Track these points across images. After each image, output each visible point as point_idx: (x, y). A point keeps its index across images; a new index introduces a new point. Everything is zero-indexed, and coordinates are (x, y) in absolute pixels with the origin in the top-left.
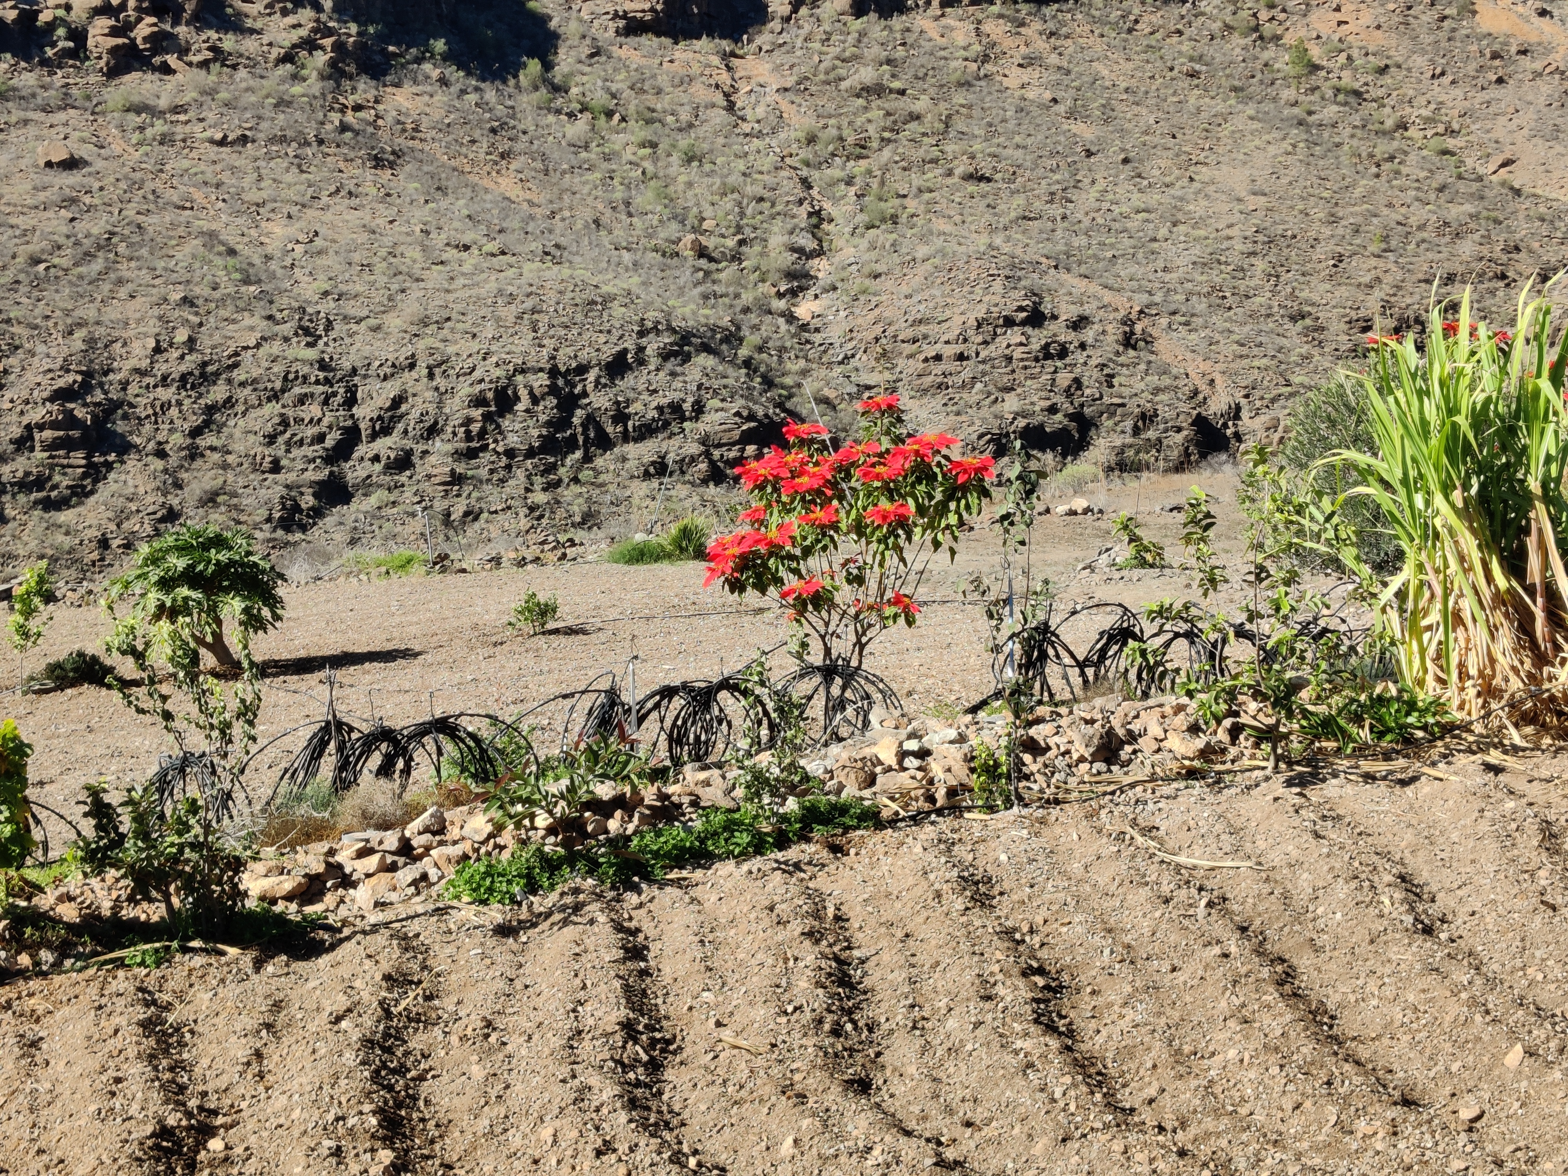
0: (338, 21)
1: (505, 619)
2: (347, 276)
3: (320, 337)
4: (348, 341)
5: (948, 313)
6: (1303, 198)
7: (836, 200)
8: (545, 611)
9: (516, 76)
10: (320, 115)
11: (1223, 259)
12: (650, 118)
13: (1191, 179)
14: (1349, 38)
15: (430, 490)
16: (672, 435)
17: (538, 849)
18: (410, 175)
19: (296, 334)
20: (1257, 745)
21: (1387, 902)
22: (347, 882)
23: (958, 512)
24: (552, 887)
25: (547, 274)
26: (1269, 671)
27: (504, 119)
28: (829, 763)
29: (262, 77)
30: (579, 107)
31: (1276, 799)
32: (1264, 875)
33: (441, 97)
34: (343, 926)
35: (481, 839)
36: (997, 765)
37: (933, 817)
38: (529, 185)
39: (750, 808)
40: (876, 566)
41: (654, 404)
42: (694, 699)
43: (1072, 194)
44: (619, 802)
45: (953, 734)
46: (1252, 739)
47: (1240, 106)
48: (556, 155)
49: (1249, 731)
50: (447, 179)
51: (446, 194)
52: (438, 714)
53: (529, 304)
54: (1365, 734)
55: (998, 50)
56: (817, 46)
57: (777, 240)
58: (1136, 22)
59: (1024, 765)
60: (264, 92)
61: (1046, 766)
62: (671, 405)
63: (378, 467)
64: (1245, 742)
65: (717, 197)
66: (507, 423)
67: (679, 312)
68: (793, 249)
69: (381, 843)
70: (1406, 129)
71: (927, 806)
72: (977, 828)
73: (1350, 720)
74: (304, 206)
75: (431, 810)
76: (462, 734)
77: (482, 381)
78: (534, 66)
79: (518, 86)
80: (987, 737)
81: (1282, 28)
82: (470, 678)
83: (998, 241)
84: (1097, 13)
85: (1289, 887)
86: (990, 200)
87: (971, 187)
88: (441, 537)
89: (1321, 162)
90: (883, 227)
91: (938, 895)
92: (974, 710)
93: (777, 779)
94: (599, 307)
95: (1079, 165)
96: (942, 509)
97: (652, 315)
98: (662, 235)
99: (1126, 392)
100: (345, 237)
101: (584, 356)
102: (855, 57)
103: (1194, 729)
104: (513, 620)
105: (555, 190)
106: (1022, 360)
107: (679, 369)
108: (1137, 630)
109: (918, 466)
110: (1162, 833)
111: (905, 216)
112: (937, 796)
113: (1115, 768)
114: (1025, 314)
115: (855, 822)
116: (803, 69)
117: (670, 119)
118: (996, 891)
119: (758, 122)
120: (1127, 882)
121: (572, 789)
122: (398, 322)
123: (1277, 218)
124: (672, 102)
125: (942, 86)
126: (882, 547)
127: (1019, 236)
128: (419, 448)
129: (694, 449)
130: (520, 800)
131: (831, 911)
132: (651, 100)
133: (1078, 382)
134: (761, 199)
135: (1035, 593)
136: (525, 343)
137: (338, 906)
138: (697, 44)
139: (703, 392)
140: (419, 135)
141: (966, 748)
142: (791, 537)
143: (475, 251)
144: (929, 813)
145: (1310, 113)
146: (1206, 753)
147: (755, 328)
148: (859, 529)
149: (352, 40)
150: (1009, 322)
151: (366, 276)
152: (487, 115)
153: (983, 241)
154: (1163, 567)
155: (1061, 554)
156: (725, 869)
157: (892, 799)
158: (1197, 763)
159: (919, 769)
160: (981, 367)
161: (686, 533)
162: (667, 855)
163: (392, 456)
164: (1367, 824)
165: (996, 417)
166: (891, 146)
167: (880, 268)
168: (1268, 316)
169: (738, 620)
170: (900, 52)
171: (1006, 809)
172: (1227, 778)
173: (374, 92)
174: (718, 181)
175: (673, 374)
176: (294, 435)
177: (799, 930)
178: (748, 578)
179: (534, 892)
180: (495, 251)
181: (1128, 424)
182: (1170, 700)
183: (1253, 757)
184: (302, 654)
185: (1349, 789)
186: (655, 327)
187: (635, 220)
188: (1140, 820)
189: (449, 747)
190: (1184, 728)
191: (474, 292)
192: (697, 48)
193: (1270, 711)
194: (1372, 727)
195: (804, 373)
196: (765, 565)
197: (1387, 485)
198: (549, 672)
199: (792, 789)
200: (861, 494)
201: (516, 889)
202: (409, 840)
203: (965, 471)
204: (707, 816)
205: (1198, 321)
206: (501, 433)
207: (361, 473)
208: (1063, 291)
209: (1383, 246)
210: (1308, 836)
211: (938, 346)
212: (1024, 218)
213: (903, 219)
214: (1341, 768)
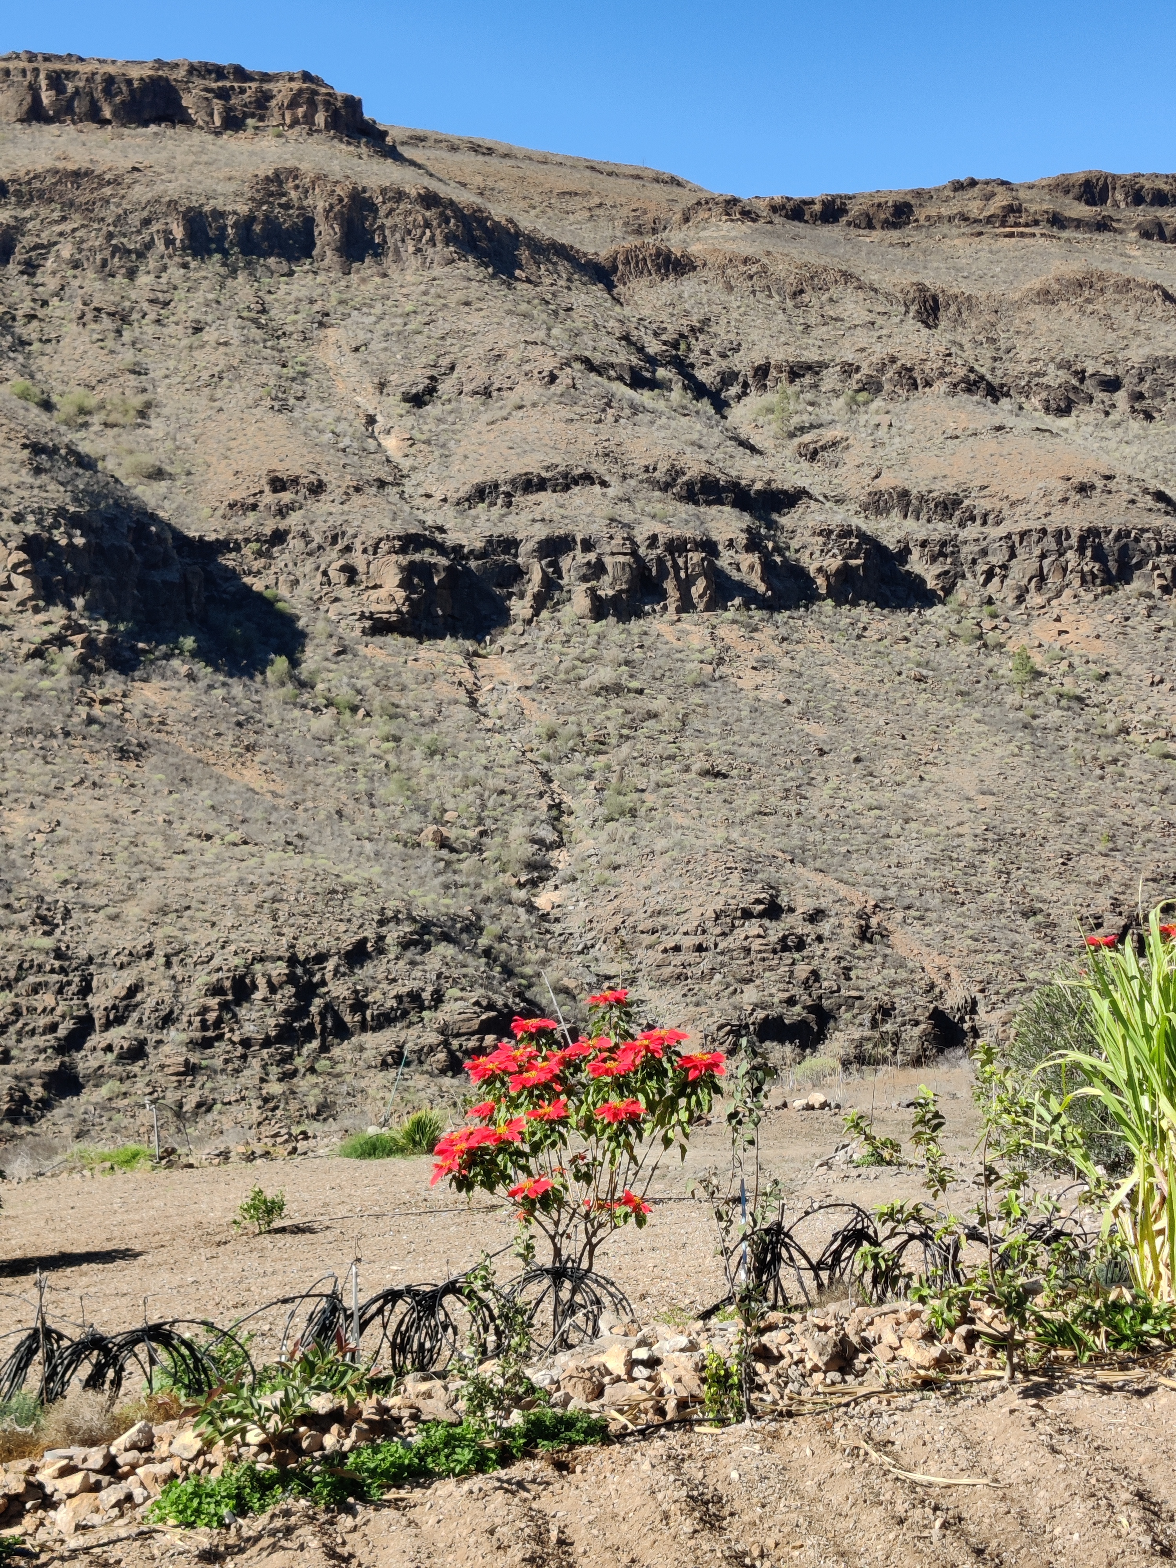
0: (90, 619)
1: (231, 1217)
2: (87, 865)
3: (57, 926)
4: (85, 929)
5: (686, 905)
6: (1031, 799)
7: (576, 794)
8: (272, 1208)
9: (263, 673)
10: (68, 709)
11: (954, 855)
12: (393, 713)
13: (922, 778)
14: (1070, 647)
15: (162, 1081)
16: (411, 1024)
17: (249, 1468)
18: (155, 767)
19: (33, 923)
20: (993, 1354)
21: (1125, 1522)
22: (48, 1503)
23: (688, 1108)
24: (262, 1509)
25: (289, 864)
26: (1003, 1275)
27: (251, 714)
28: (555, 1373)
29: (11, 672)
30: (324, 702)
31: (1012, 1412)
32: (1000, 1493)
33: (189, 692)
34: (41, 1551)
35: (191, 1455)
36: (728, 1375)
37: (663, 1430)
38: (273, 776)
39: (473, 1422)
40: (606, 1164)
41: (393, 993)
42: (418, 1303)
43: (806, 791)
44: (336, 1416)
45: (683, 1341)
46: (988, 1348)
47: (967, 710)
48: (301, 748)
49: (984, 1339)
50: (192, 770)
51: (191, 785)
52: (154, 1320)
53: (270, 892)
54: (1101, 1342)
55: (732, 653)
56: (558, 647)
57: (518, 831)
58: (865, 629)
59: (756, 1374)
60: (12, 686)
61: (779, 1376)
62: (410, 994)
63: (111, 1057)
64: (981, 1349)
65: (459, 790)
66: (244, 1012)
67: (420, 901)
68: (534, 841)
69: (85, 1460)
70: (1128, 734)
71: (657, 1420)
72: (707, 1441)
73: (1086, 1327)
74: (47, 796)
75: (139, 1425)
76: (175, 1342)
77: (219, 969)
78: (281, 663)
79: (264, 682)
80: (718, 1345)
81: (1005, 636)
82: (190, 1280)
83: (735, 835)
84: (827, 621)
85: (1026, 1505)
86: (726, 795)
87: (708, 783)
88: (173, 1129)
89: (1047, 764)
90: (622, 820)
91: (666, 1517)
92: (706, 1315)
93: (500, 1391)
94: (340, 896)
95: (812, 763)
96: (672, 1105)
97: (392, 904)
98: (404, 826)
99: (864, 984)
100: (87, 827)
101: (323, 945)
102: (595, 658)
103: (930, 1336)
104: (239, 1219)
105: (299, 781)
106: (760, 952)
107: (418, 958)
108: (871, 1232)
109: (648, 1061)
110: (897, 1447)
111: (643, 809)
112: (667, 1408)
113: (849, 1378)
114: (762, 907)
115: (581, 1437)
116: (544, 669)
117: (413, 714)
118: (726, 1512)
119: (500, 718)
120: (860, 1502)
121: (286, 1403)
122: (137, 910)
123: (1006, 816)
124: (416, 698)
125: (679, 686)
126: (613, 1144)
127: (755, 831)
128: (155, 1037)
129: (433, 1038)
130: (232, 1415)
131: (554, 1535)
132: (395, 696)
133: (815, 974)
134: (502, 792)
135: (765, 1194)
136: (265, 931)
137: (37, 1529)
138: (441, 644)
139: (442, 981)
140: (165, 728)
141: (697, 1357)
142: (520, 1133)
143: (217, 840)
144: (658, 1427)
145: (1034, 717)
146: (943, 1362)
147: (495, 917)
148: (588, 1126)
149: (102, 636)
150: (747, 914)
151: (106, 865)
152: (234, 710)
153: (719, 835)
154: (900, 1164)
155: (799, 1149)
156: (445, 1488)
157: (621, 1411)
158: (932, 1373)
159: (649, 1379)
160: (720, 958)
161: (419, 1126)
162: (385, 1473)
163: (126, 1046)
164: (1105, 1437)
165: (735, 1008)
166: (629, 743)
167: (619, 860)
168: (1001, 912)
169: (470, 1218)
170: (638, 654)
171: (738, 1422)
172: (963, 1388)
173: (122, 687)
174: (460, 774)
175: (413, 963)
176: (26, 1024)
177: (520, 1556)
178: (475, 1175)
179: (243, 1514)
180: (237, 840)
181: (867, 1017)
182: (906, 1305)
183: (989, 1366)
184: (18, 1254)
185: (1086, 1401)
186: (396, 917)
187: (377, 811)
188: (875, 1435)
189: (163, 1356)
190: (919, 1335)
191: (215, 881)
192: (441, 648)
193: (1004, 1319)
194: (1107, 1334)
195: (544, 962)
196: (493, 1162)
197: (1113, 1087)
198: (273, 1273)
199: (517, 1400)
200: (592, 1089)
201: (224, 1511)
202: (115, 1457)
203: (695, 1067)
204: (427, 1431)
205: (932, 916)
206: (237, 1022)
207: (93, 1063)
208: (800, 884)
209: (1111, 845)
210: (1044, 1451)
211: (677, 937)
212: (760, 813)
213: (642, 812)
214: (1077, 1378)
